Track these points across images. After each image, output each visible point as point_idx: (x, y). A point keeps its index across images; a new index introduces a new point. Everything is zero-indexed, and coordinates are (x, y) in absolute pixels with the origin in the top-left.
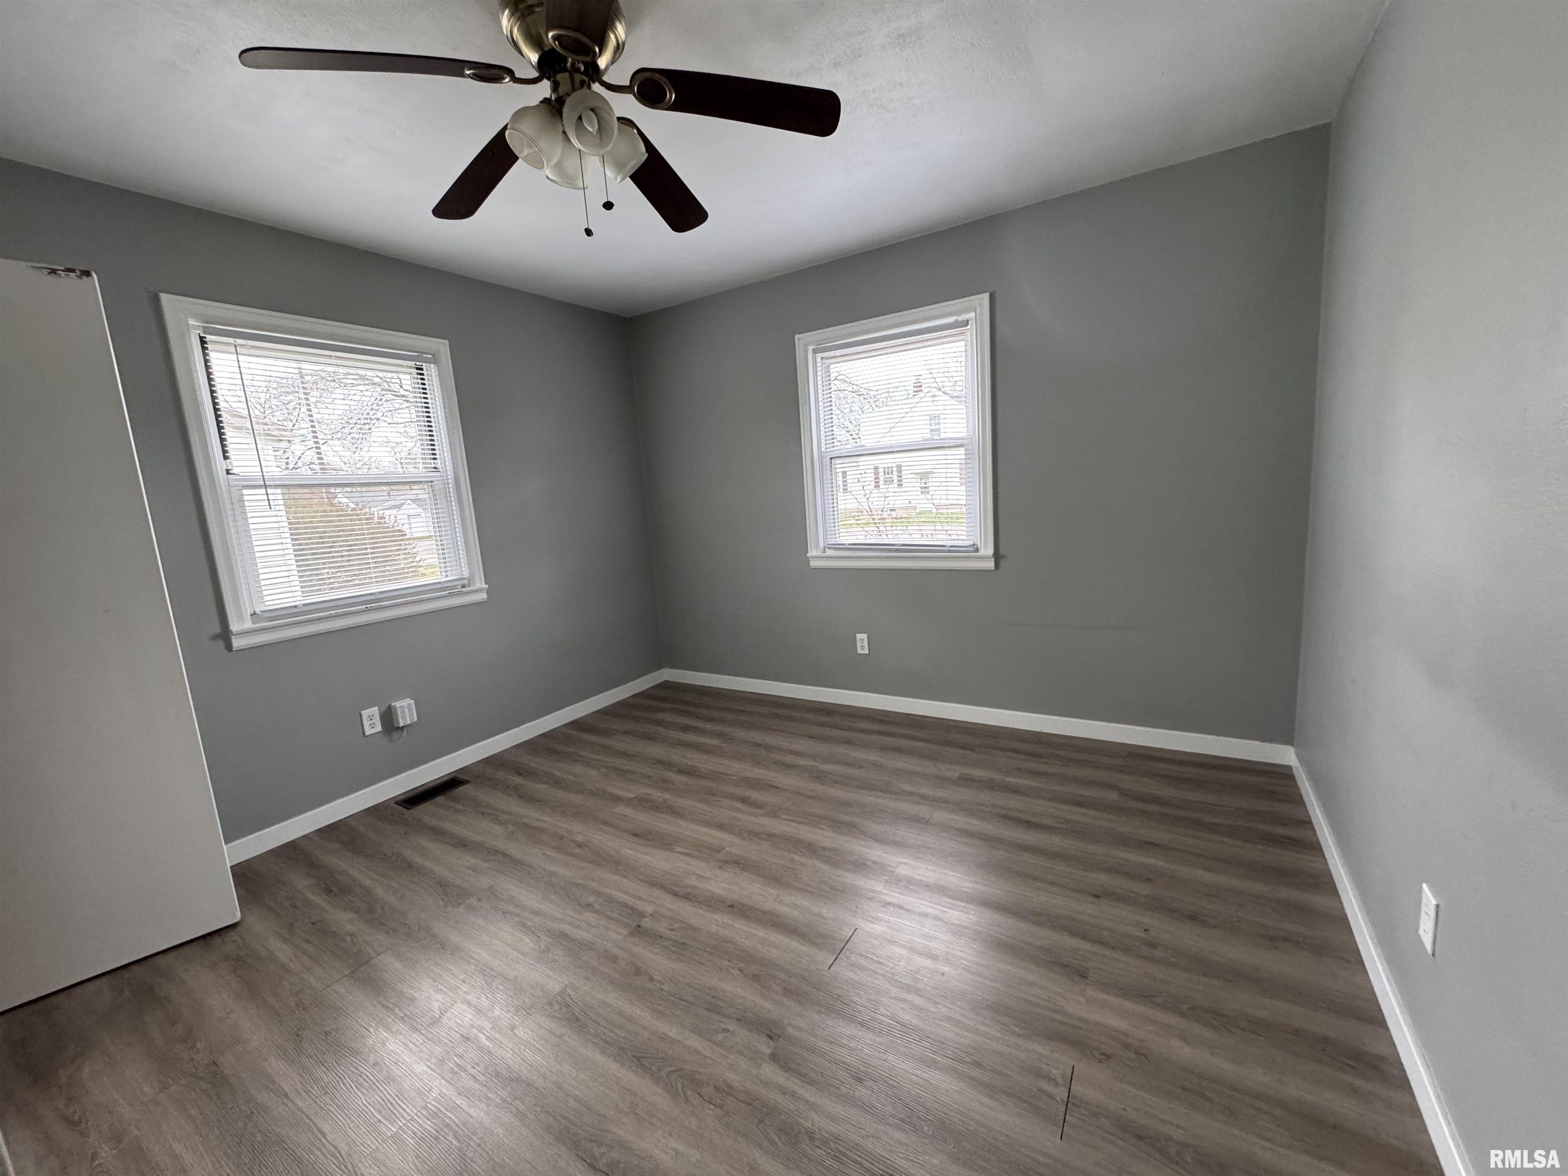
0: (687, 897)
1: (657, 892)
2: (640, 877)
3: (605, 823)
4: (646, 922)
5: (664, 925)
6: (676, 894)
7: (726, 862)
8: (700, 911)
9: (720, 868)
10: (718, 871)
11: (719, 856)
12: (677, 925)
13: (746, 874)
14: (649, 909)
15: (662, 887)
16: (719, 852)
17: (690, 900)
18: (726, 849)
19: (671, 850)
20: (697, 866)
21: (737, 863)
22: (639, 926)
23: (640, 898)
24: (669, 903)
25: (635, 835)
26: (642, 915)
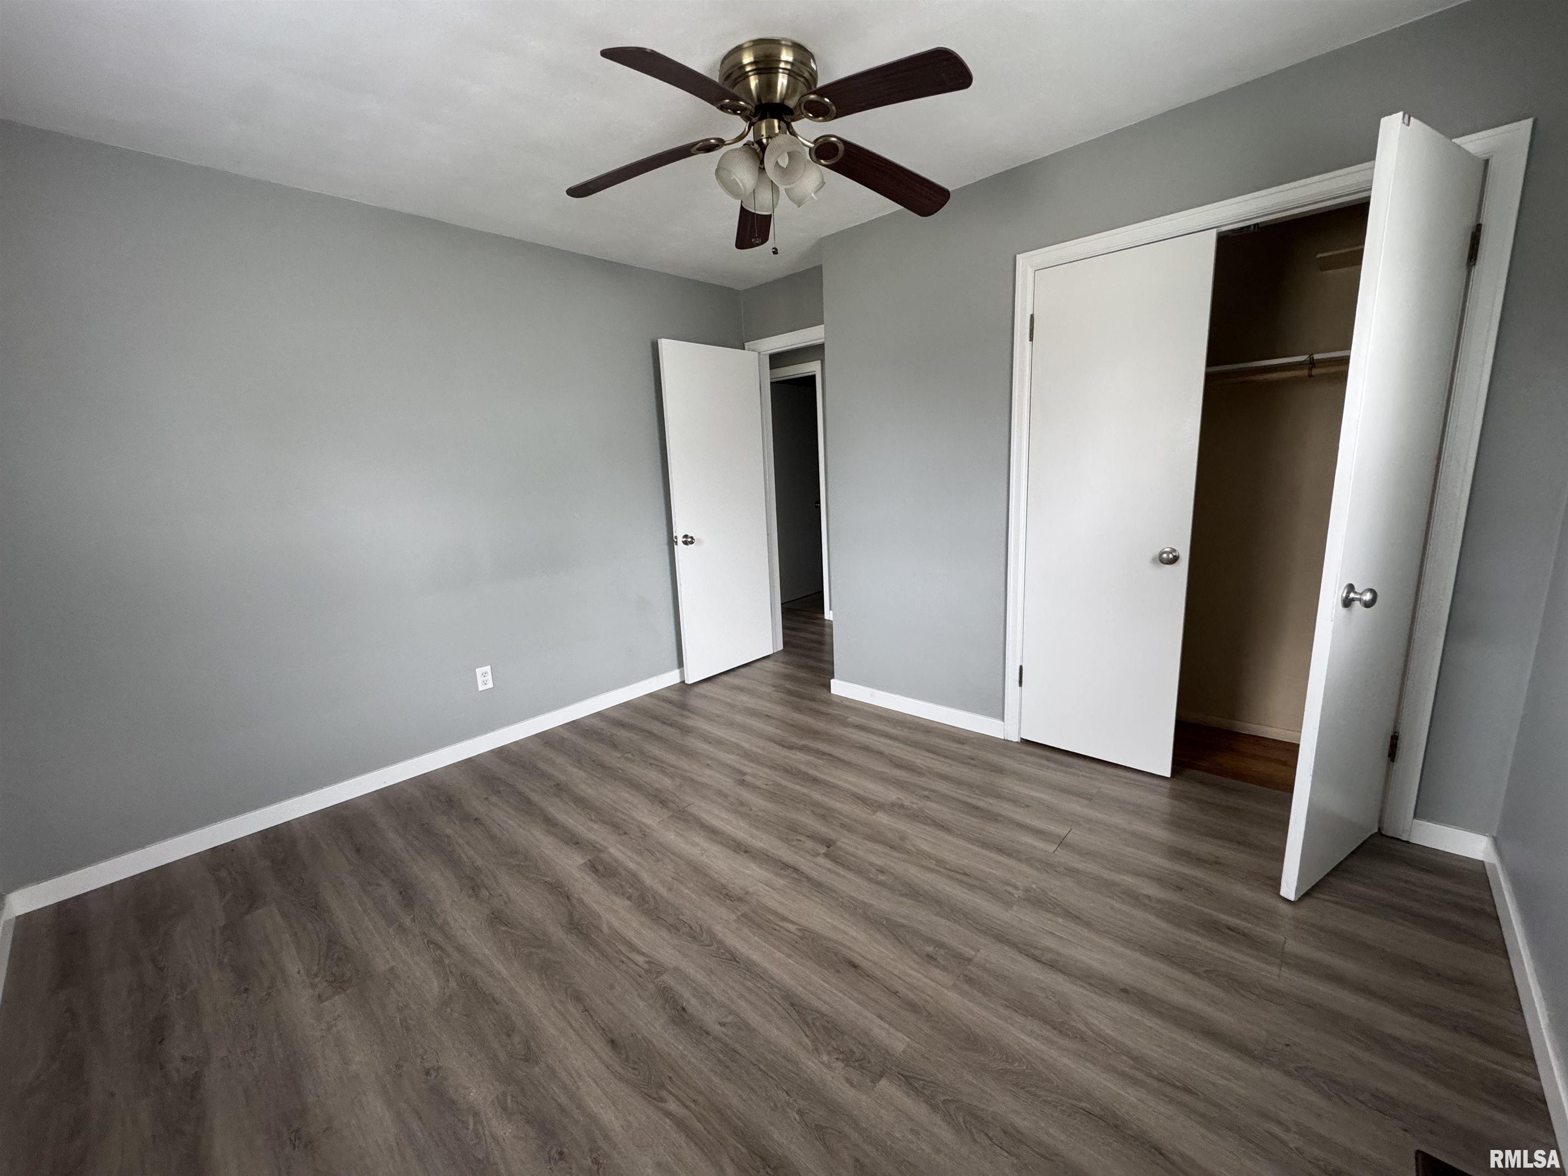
0: (786, 866)
1: (814, 874)
2: (834, 895)
3: (912, 1007)
4: (823, 850)
5: (806, 845)
6: (796, 870)
7: (740, 899)
8: (773, 851)
9: (747, 893)
10: (750, 890)
11: (744, 908)
12: (795, 843)
13: (723, 881)
14: (821, 860)
15: (809, 879)
16: (744, 915)
17: (783, 863)
18: (734, 917)
19: (803, 929)
20: (772, 900)
21: (728, 896)
22: (829, 847)
23: (829, 870)
24: (803, 863)
25: (855, 966)
26: (826, 855)
